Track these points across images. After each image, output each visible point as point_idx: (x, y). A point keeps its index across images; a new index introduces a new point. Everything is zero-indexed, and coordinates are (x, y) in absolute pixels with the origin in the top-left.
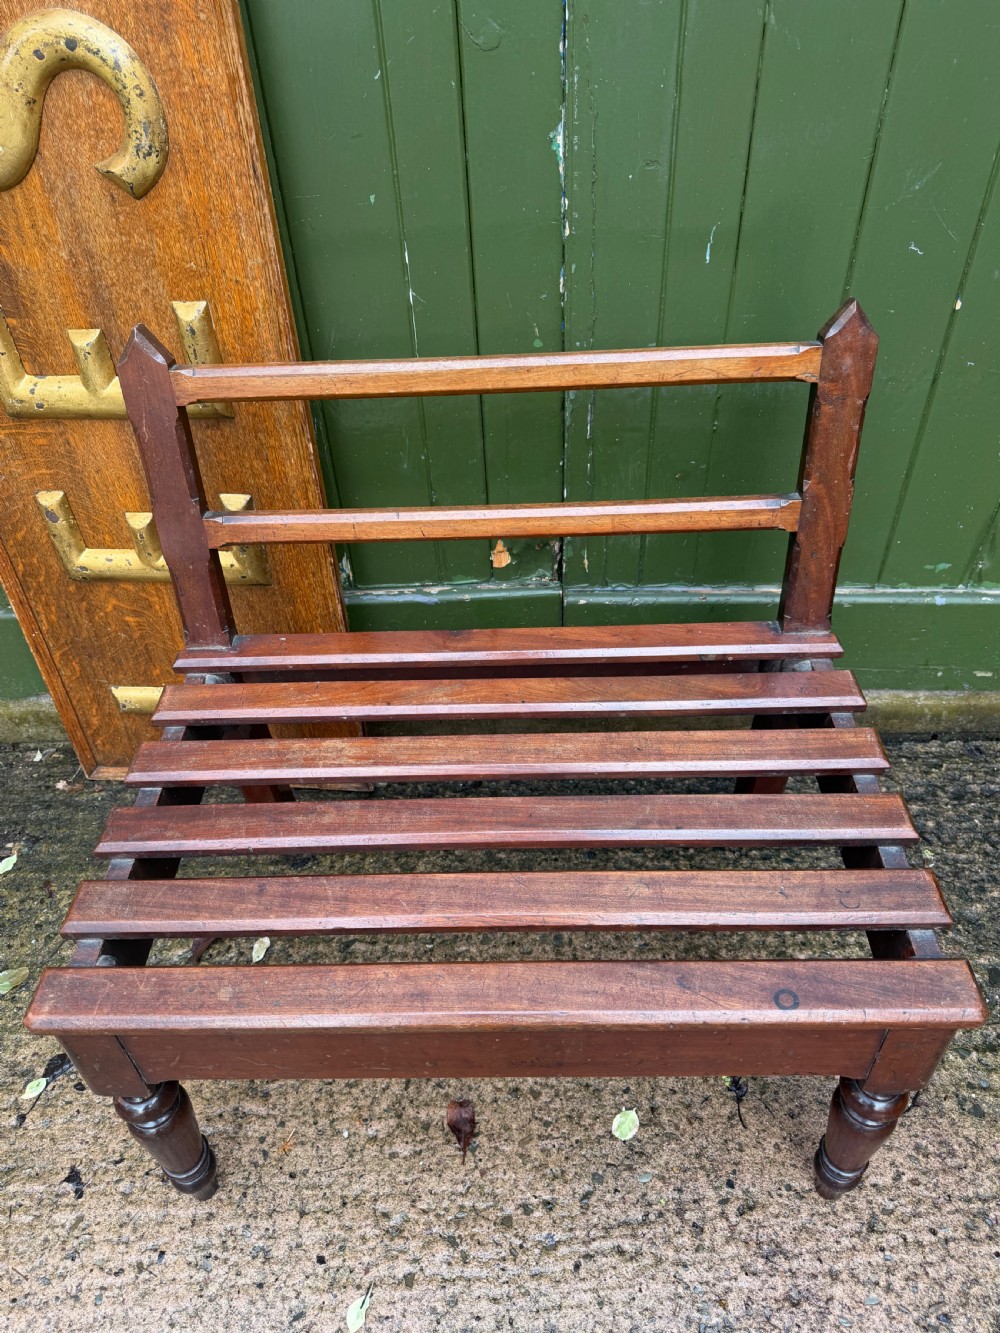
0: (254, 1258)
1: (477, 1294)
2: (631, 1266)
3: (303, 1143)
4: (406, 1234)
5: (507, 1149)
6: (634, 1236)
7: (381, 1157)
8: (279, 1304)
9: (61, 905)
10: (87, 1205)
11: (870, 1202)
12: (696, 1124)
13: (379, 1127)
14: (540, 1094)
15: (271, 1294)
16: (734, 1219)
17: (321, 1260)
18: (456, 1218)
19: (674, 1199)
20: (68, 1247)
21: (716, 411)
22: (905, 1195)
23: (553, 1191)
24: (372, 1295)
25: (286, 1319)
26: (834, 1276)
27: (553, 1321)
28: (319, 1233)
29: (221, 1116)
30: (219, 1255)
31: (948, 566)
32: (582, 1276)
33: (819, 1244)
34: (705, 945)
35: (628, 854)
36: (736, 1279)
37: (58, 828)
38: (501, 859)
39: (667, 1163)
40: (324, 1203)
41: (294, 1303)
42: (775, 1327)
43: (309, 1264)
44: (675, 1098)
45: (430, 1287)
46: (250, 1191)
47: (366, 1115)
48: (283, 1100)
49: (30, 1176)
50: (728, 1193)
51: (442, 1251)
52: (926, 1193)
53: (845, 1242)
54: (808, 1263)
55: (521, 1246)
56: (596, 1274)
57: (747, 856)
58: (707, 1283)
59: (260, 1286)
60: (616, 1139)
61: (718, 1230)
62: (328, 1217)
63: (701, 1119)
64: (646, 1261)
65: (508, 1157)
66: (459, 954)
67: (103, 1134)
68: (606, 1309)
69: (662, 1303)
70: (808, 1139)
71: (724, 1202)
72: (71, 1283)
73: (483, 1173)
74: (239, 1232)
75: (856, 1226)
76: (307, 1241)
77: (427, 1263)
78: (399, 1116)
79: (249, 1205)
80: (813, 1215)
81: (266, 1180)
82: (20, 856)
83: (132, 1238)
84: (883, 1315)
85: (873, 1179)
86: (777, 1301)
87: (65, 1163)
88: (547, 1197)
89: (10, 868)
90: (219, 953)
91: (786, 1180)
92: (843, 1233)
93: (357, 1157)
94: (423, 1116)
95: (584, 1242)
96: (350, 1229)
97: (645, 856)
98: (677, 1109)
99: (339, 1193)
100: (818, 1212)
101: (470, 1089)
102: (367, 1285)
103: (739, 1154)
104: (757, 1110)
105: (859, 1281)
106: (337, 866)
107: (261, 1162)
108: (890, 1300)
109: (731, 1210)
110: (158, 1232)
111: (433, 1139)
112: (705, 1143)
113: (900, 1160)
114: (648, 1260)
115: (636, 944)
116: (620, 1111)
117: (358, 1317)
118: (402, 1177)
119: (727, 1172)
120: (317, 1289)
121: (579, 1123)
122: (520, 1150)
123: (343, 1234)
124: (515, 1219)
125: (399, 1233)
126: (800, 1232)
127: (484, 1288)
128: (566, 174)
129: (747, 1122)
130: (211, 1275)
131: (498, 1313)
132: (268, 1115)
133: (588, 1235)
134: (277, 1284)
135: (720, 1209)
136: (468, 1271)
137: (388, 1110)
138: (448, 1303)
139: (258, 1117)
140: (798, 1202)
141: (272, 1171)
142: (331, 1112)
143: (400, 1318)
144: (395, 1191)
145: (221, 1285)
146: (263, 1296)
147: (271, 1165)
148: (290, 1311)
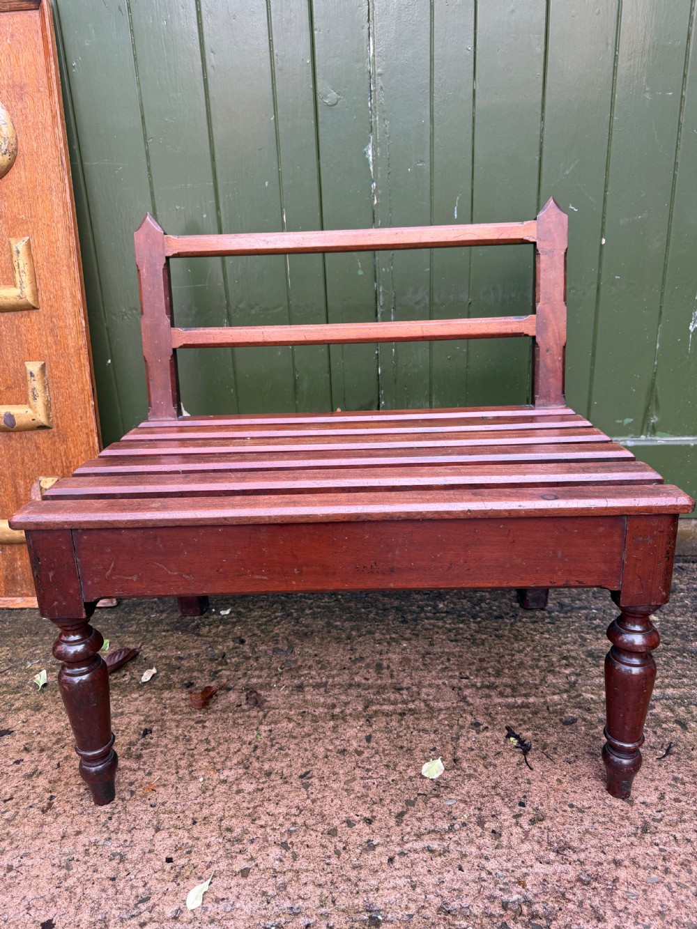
1: (305, 881)
2: (439, 860)
3: (164, 785)
4: (245, 841)
5: (335, 786)
6: (442, 839)
7: (229, 792)
8: (128, 891)
9: (1, 655)
11: (642, 814)
12: (491, 768)
13: (230, 774)
14: (363, 752)
15: (121, 885)
16: (526, 827)
17: (169, 860)
18: (289, 830)
19: (474, 815)
22: (669, 809)
23: (372, 811)
24: (211, 883)
25: (132, 902)
26: (617, 863)
27: (371, 899)
28: (170, 842)
30: (81, 858)
31: (631, 420)
32: (397, 867)
33: (602, 841)
34: (492, 667)
35: (432, 621)
36: (532, 866)
37: (10, 616)
38: (337, 626)
39: (468, 792)
40: (177, 823)
41: (141, 890)
42: (570, 901)
43: (159, 863)
44: (473, 752)
45: (263, 876)
46: (116, 815)
47: (219, 766)
48: (152, 760)
50: (520, 810)
51: (275, 852)
52: (687, 806)
53: (623, 840)
54: (593, 855)
55: (344, 848)
56: (409, 865)
57: (520, 621)
58: (507, 870)
59: (113, 879)
60: (426, 778)
61: (514, 834)
62: (181, 832)
63: (495, 766)
64: (453, 856)
65: (335, 791)
66: (302, 676)
68: (418, 890)
69: (468, 885)
70: (584, 776)
71: (517, 816)
73: (314, 801)
74: (101, 843)
75: (632, 829)
76: (158, 848)
77: (261, 860)
78: (247, 768)
79: (113, 824)
80: (594, 823)
81: (130, 808)
83: (8, 849)
84: (665, 889)
85: (641, 799)
86: (569, 882)
88: (368, 815)
90: (116, 678)
91: (569, 801)
92: (621, 834)
93: (208, 794)
94: (266, 767)
95: (398, 844)
96: (198, 839)
97: (445, 622)
98: (475, 760)
99: (191, 816)
100: (598, 821)
101: (306, 750)
102: (208, 877)
103: (528, 786)
104: (540, 759)
105: (639, 866)
106: (213, 631)
107: (128, 798)
108: (670, 879)
109: (524, 821)
110: (31, 844)
111: (273, 781)
112: (499, 779)
113: (662, 786)
114: (454, 855)
115: (439, 668)
116: (428, 761)
117: (196, 899)
118: (245, 805)
119: (519, 797)
120: (163, 880)
121: (394, 769)
122: (346, 787)
123: (191, 843)
124: (339, 830)
125: (239, 841)
126: (584, 834)
127: (311, 876)
128: (374, 170)
129: (533, 766)
130: (71, 872)
131: (321, 895)
132: (139, 769)
133: (402, 839)
134: (128, 877)
135: (514, 821)
136: (297, 866)
137: (239, 763)
138: (278, 888)
139: (130, 770)
140: (580, 815)
141: (136, 803)
142: (191, 766)
143: (235, 898)
144: (238, 814)
145: (78, 879)
146: (114, 886)
147: (136, 799)
148: (138, 896)
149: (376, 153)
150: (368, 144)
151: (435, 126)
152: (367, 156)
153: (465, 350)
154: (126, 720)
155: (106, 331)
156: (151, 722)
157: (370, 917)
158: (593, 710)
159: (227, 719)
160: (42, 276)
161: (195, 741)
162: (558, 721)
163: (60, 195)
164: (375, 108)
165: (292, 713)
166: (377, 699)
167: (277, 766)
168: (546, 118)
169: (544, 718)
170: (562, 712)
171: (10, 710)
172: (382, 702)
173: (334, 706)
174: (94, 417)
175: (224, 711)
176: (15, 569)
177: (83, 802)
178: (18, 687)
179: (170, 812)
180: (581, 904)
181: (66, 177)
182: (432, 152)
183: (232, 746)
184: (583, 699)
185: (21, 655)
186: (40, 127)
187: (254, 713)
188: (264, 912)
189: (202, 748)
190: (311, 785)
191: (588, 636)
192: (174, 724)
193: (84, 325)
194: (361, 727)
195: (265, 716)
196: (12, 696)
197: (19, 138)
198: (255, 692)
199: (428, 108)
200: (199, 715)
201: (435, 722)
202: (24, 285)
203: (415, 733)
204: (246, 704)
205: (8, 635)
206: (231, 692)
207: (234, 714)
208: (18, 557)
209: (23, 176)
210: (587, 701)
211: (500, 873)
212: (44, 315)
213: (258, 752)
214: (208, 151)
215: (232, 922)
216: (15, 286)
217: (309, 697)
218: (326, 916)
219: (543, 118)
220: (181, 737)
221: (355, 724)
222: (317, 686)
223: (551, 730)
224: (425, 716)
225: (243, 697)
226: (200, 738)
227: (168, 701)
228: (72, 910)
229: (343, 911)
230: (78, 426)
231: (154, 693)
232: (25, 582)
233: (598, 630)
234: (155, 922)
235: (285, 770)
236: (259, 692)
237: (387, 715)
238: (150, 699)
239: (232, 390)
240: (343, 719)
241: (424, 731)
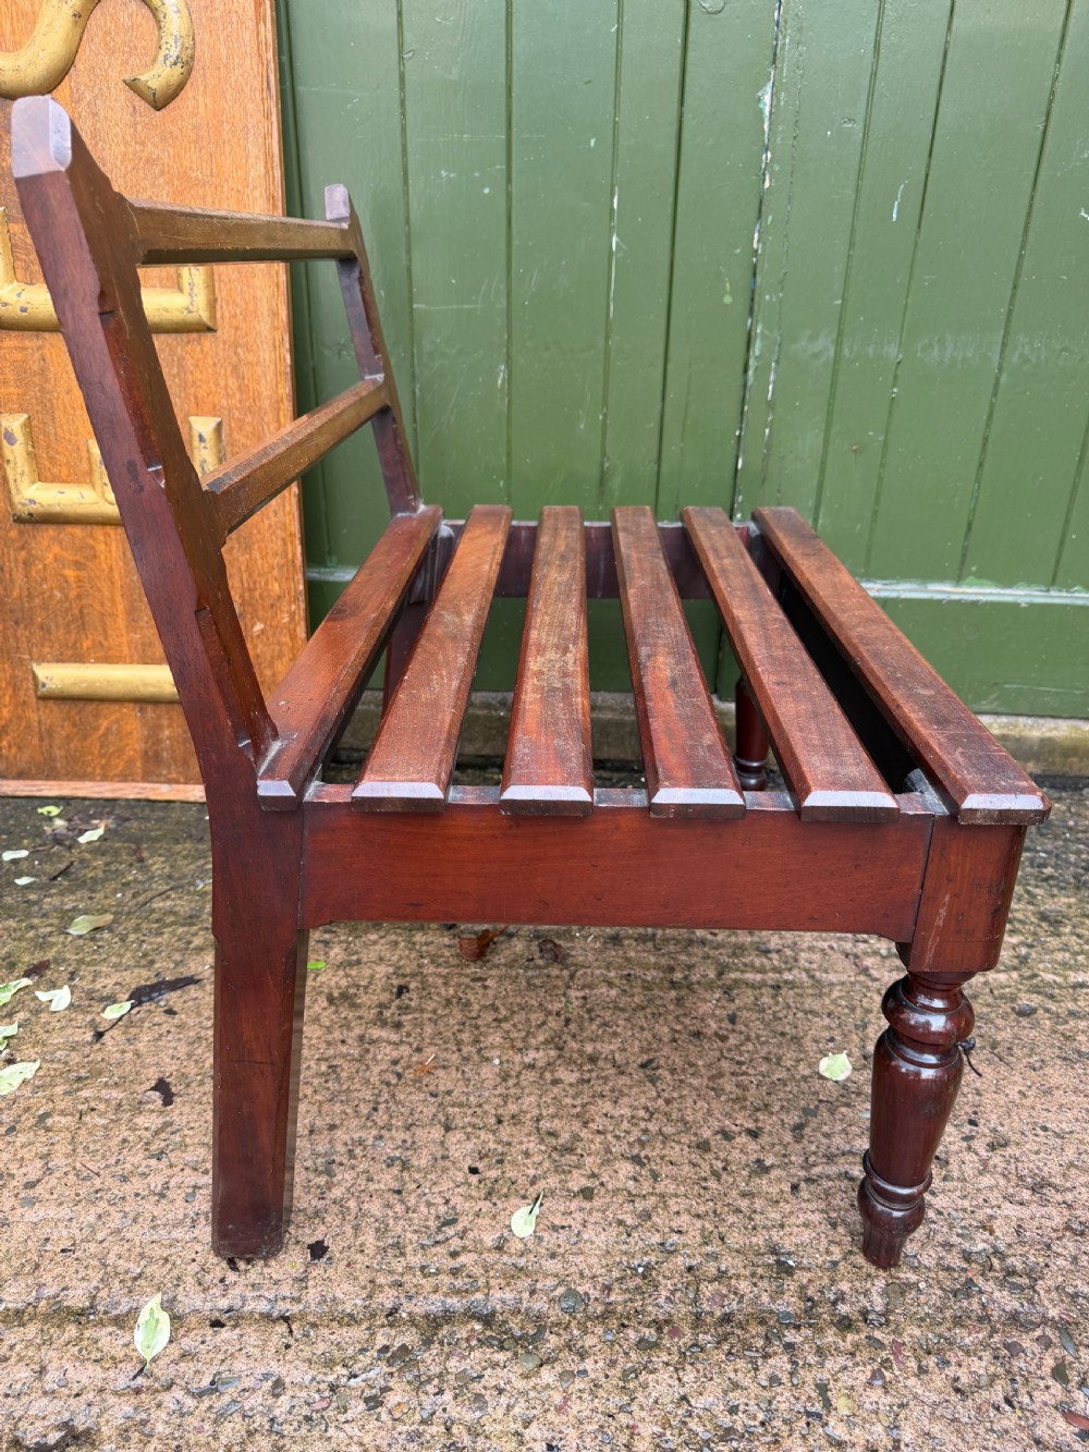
0: (388, 1166)
1: (676, 1209)
3: (444, 1067)
4: (579, 1151)
7: (542, 1082)
8: (423, 1208)
9: (154, 868)
10: (177, 1112)
13: (537, 1056)
14: (727, 1037)
15: (412, 1200)
16: (984, 1154)
17: (474, 1171)
18: (639, 1140)
20: (153, 1148)
21: (896, 377)
23: (756, 1120)
24: (542, 1204)
25: (432, 1224)
27: (776, 1238)
28: (470, 1146)
29: (343, 1042)
30: (345, 1162)
32: (806, 1197)
36: (999, 1207)
37: (153, 811)
40: (474, 1120)
41: (442, 1209)
42: (1059, 1255)
43: (460, 1174)
45: (615, 1199)
46: (382, 1106)
47: (519, 1044)
48: (418, 1030)
49: (106, 1084)
50: (971, 1130)
51: (626, 1168)
55: (725, 1169)
56: (823, 1196)
58: (965, 1210)
59: (399, 1192)
60: (827, 1079)
61: (967, 1162)
62: (482, 1134)
65: (696, 1089)
67: (199, 1051)
68: (841, 1230)
70: (1057, 1088)
71: (968, 1138)
72: (156, 1182)
73: (668, 1102)
74: (370, 1142)
76: (455, 1153)
77: (608, 1178)
78: (561, 1049)
79: (381, 1117)
81: (401, 1097)
82: (107, 830)
86: (1055, 1231)
87: (153, 1075)
88: (751, 1125)
89: (95, 838)
91: (1040, 1121)
93: (511, 1082)
94: (589, 1048)
95: (802, 1167)
96: (509, 1144)
99: (493, 1112)
101: (642, 1029)
102: (535, 1196)
103: (977, 1098)
104: (990, 1062)
107: (394, 1081)
109: (980, 1145)
111: (603, 1069)
116: (826, 1055)
117: (526, 1223)
118: (568, 1101)
119: (967, 1113)
120: (472, 1198)
121: (778, 1064)
122: (711, 1084)
123: (500, 1149)
124: (713, 1143)
125: (570, 1150)
126: (1068, 1169)
127: (683, 1203)
128: (770, 130)
129: (980, 1071)
130: (335, 1180)
131: (703, 1229)
132: (401, 1041)
133: (807, 1159)
134: (419, 1191)
135: (965, 1144)
136: (660, 1188)
137: (547, 1042)
138: (639, 1217)
139: (389, 1043)
140: (1059, 1141)
141: (409, 1089)
142: (477, 1041)
143: (580, 1227)
144: (561, 1112)
145: (348, 1190)
146: (402, 1201)
147: (407, 1085)
148: (438, 1217)
149: (778, 101)
150: (765, 85)
151: (881, 61)
152: (761, 106)
153: (881, 438)
154: (367, 972)
155: (311, 373)
156: (404, 976)
157: (778, 1262)
158: (1059, 998)
159: (516, 977)
160: (223, 277)
161: (476, 1007)
162: (1009, 1010)
163: (261, 140)
164: (786, 22)
165: (612, 974)
166: (734, 963)
167: (606, 1048)
168: (1064, 59)
169: (988, 1005)
170: (1013, 999)
171: (187, 949)
172: (742, 968)
173: (671, 969)
174: (296, 514)
175: (510, 965)
176: (159, 741)
177: (330, 1084)
178: (191, 917)
179: (461, 1105)
180: (1075, 1259)
181: (274, 110)
182: (869, 104)
183: (533, 1016)
184: (1042, 981)
185: (185, 871)
186: (234, 20)
187: (555, 971)
188: (624, 1247)
189: (489, 1017)
190: (658, 1078)
191: (1038, 891)
192: (440, 981)
193: (289, 361)
194: (718, 1001)
195: (572, 977)
196: (186, 929)
197: (198, 38)
198: (552, 942)
199: (874, 26)
200: (472, 969)
201: (827, 1001)
202: (196, 290)
203: (800, 1015)
204: (542, 957)
205: (156, 840)
206: (515, 939)
207: (525, 971)
208: (165, 722)
209: (202, 106)
210: (1049, 984)
211: (953, 1213)
212: (225, 343)
213: (573, 1027)
214: (502, 79)
215: (582, 1258)
216: (181, 290)
217: (632, 954)
218: (715, 1257)
219: (1059, 60)
220: (454, 1001)
221: (708, 996)
222: (642, 939)
223: (999, 1022)
224: (810, 991)
225: (534, 946)
226: (482, 1002)
227: (424, 948)
228: (348, 1229)
229: (738, 1251)
230: (270, 526)
231: (401, 935)
232: (175, 761)
233: (1051, 882)
234: (470, 1251)
235: (617, 1056)
236: (556, 941)
237: (752, 986)
238: (396, 943)
239: (502, 483)
240: (688, 987)
241: (812, 1012)
